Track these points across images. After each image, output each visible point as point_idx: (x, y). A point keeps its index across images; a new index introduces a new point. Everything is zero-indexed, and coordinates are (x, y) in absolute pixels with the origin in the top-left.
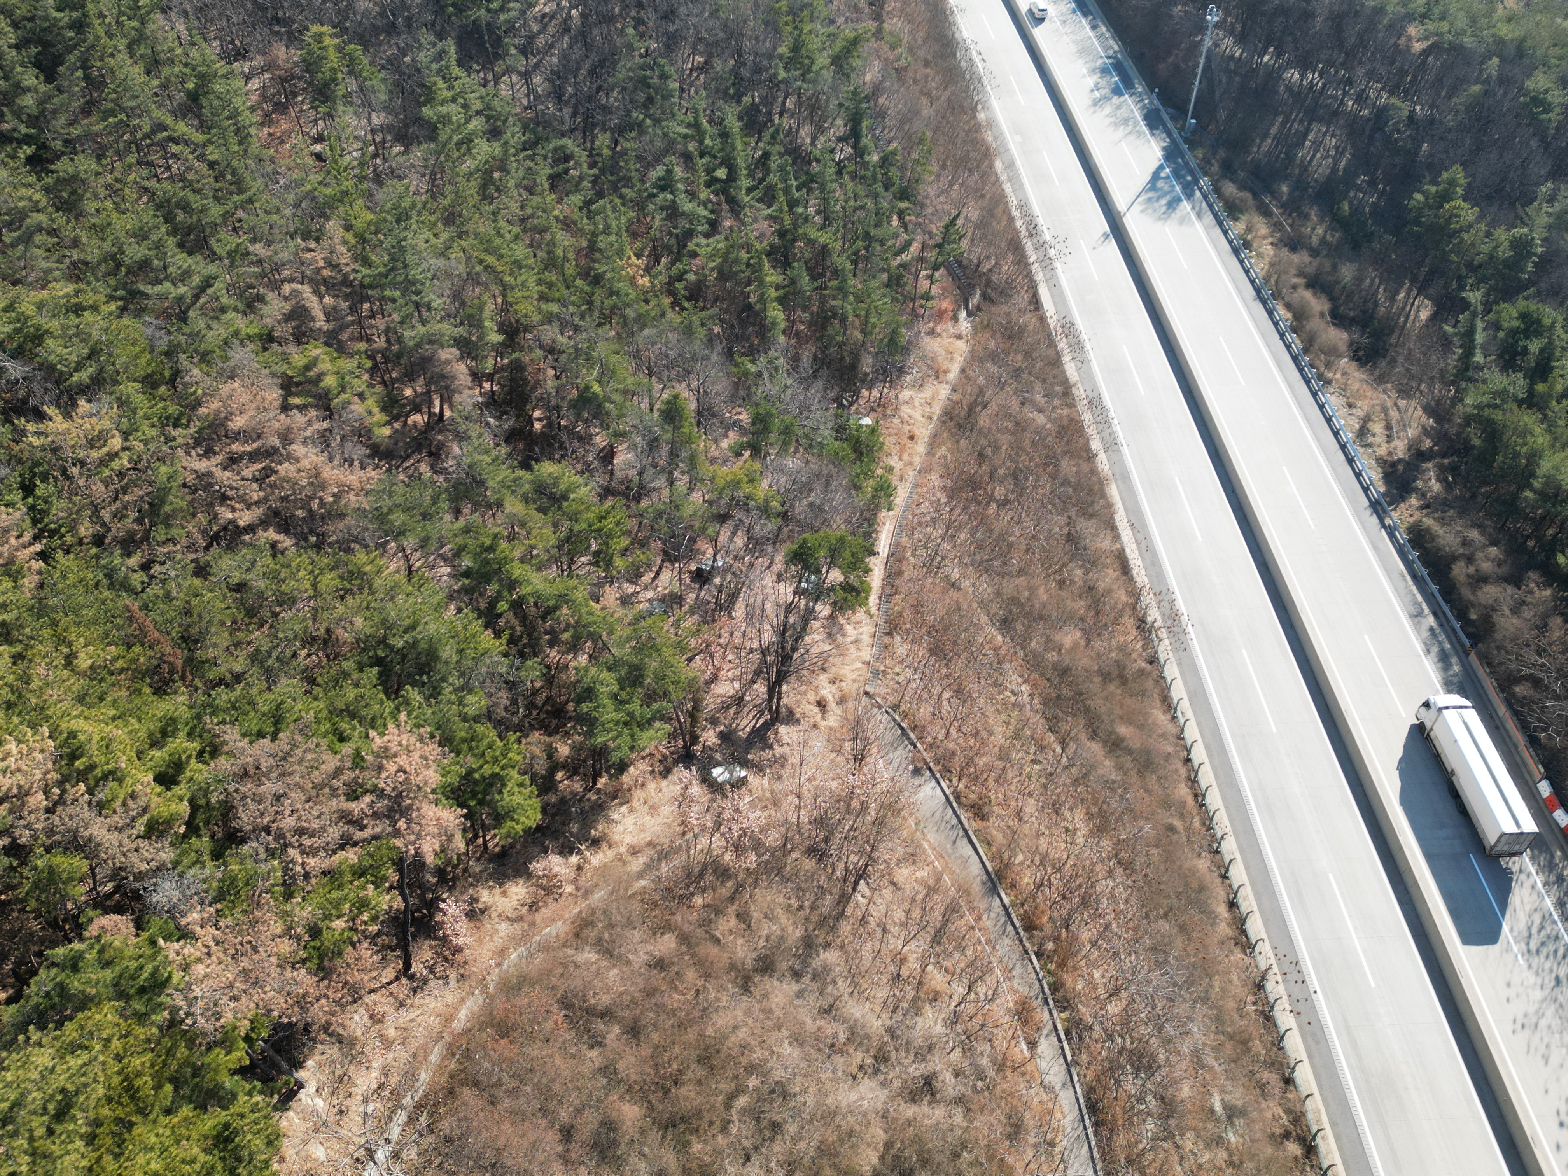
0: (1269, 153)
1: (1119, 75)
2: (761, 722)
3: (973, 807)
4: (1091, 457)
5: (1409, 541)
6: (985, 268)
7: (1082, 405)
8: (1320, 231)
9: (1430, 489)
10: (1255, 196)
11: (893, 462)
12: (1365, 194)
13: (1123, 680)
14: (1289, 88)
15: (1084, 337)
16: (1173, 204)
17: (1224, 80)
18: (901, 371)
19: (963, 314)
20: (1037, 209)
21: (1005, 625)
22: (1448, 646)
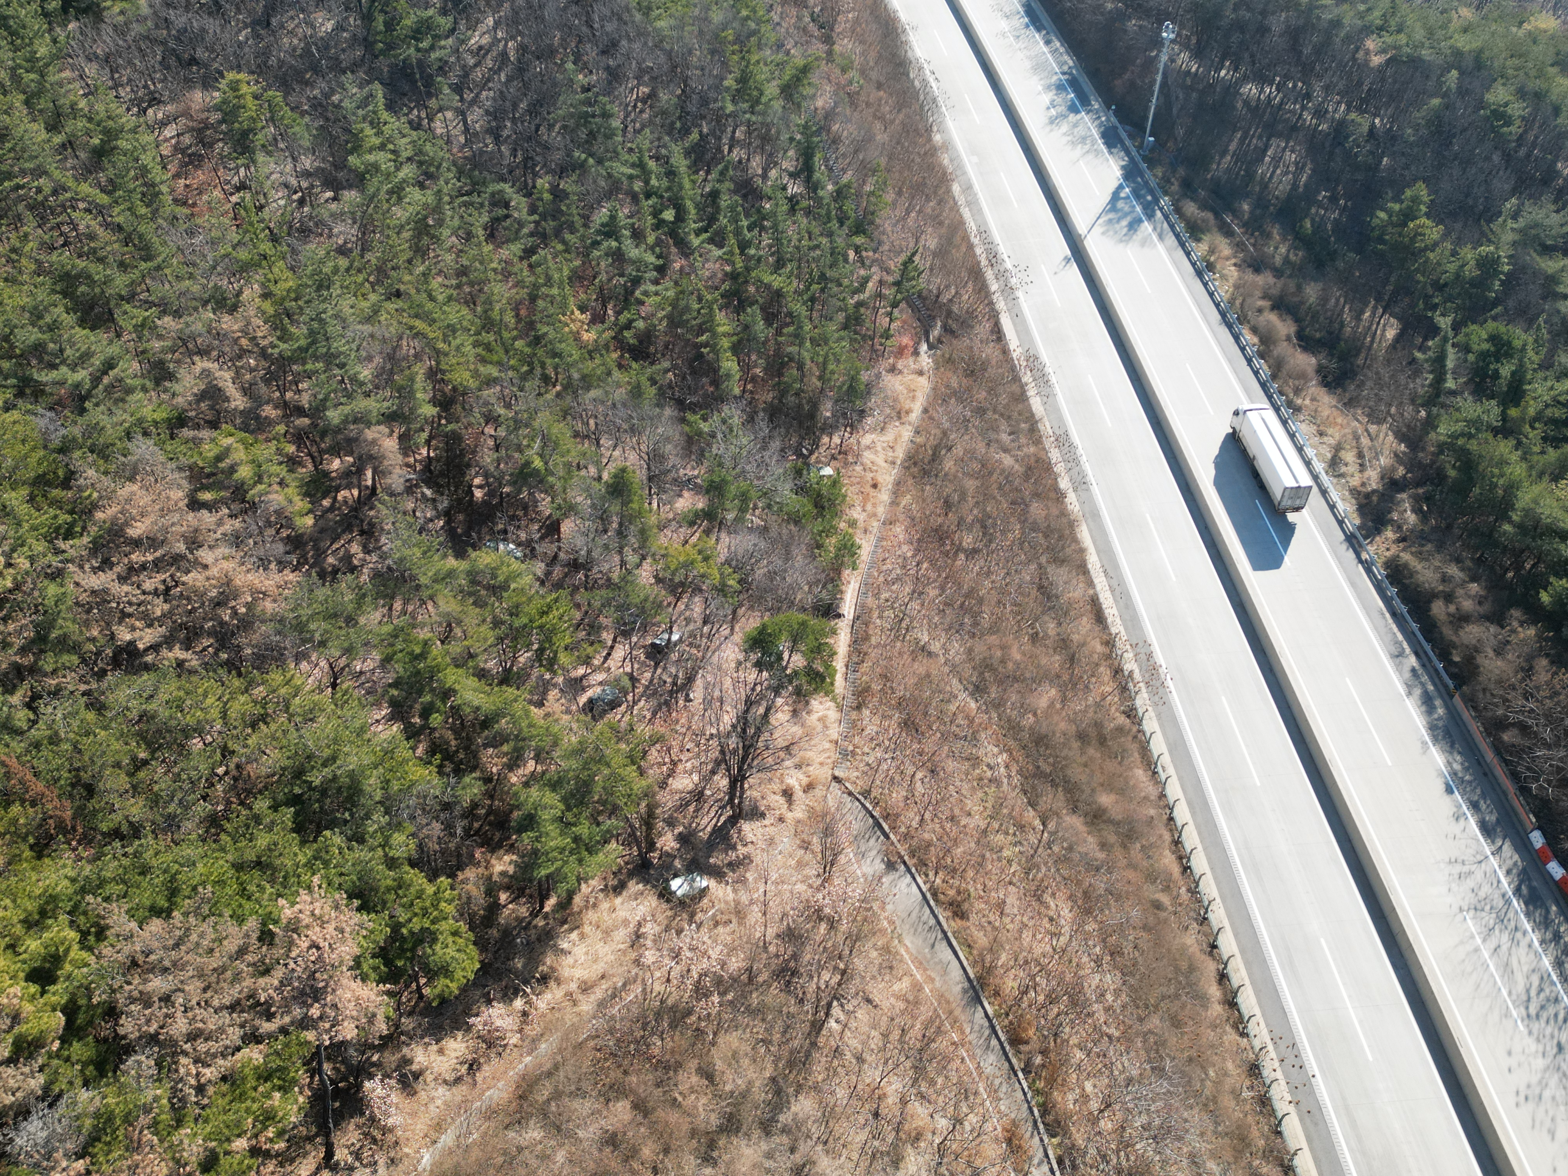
0: (1228, 170)
1: (1075, 91)
2: (723, 819)
3: (951, 904)
4: (1060, 496)
5: (1387, 577)
6: (944, 299)
7: (1048, 443)
8: (1283, 250)
9: (1406, 521)
10: (1217, 215)
11: (856, 514)
12: (1326, 210)
13: (1102, 741)
14: (1246, 103)
15: (1049, 370)
16: (1134, 225)
17: (1181, 96)
18: (862, 413)
19: (924, 347)
20: (997, 237)
21: (978, 690)
22: (1431, 688)
